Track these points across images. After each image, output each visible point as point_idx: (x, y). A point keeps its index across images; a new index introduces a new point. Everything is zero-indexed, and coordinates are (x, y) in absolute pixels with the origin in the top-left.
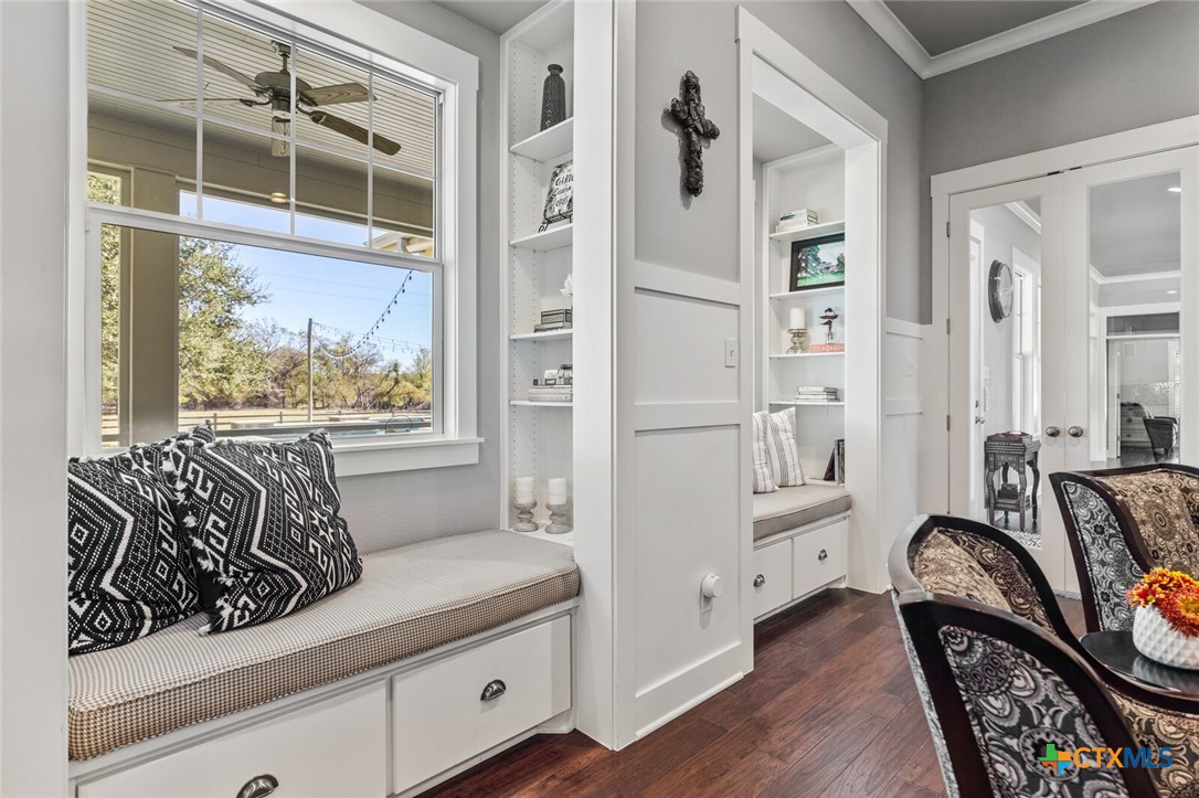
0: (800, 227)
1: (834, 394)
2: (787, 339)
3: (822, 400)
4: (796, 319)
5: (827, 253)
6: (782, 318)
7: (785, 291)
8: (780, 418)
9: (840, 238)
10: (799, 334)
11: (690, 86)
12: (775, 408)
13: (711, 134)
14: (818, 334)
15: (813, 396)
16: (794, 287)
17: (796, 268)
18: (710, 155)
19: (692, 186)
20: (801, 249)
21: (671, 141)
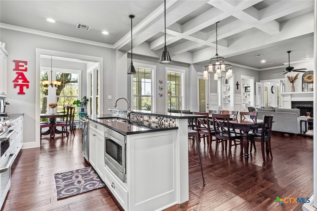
0: (246, 86)
1: (250, 102)
2: (245, 97)
3: (248, 103)
4: (246, 95)
5: (248, 88)
6: (244, 94)
7: (244, 92)
8: (244, 105)
9: (250, 87)
10: (246, 96)
11: (237, 82)
12: (243, 104)
13: (239, 85)
14: (248, 96)
15: (247, 103)
16: (245, 92)
17: (245, 89)
18: (239, 86)
19: (238, 89)
20: (246, 87)
21: (236, 86)
